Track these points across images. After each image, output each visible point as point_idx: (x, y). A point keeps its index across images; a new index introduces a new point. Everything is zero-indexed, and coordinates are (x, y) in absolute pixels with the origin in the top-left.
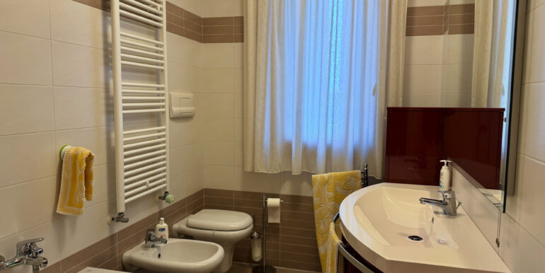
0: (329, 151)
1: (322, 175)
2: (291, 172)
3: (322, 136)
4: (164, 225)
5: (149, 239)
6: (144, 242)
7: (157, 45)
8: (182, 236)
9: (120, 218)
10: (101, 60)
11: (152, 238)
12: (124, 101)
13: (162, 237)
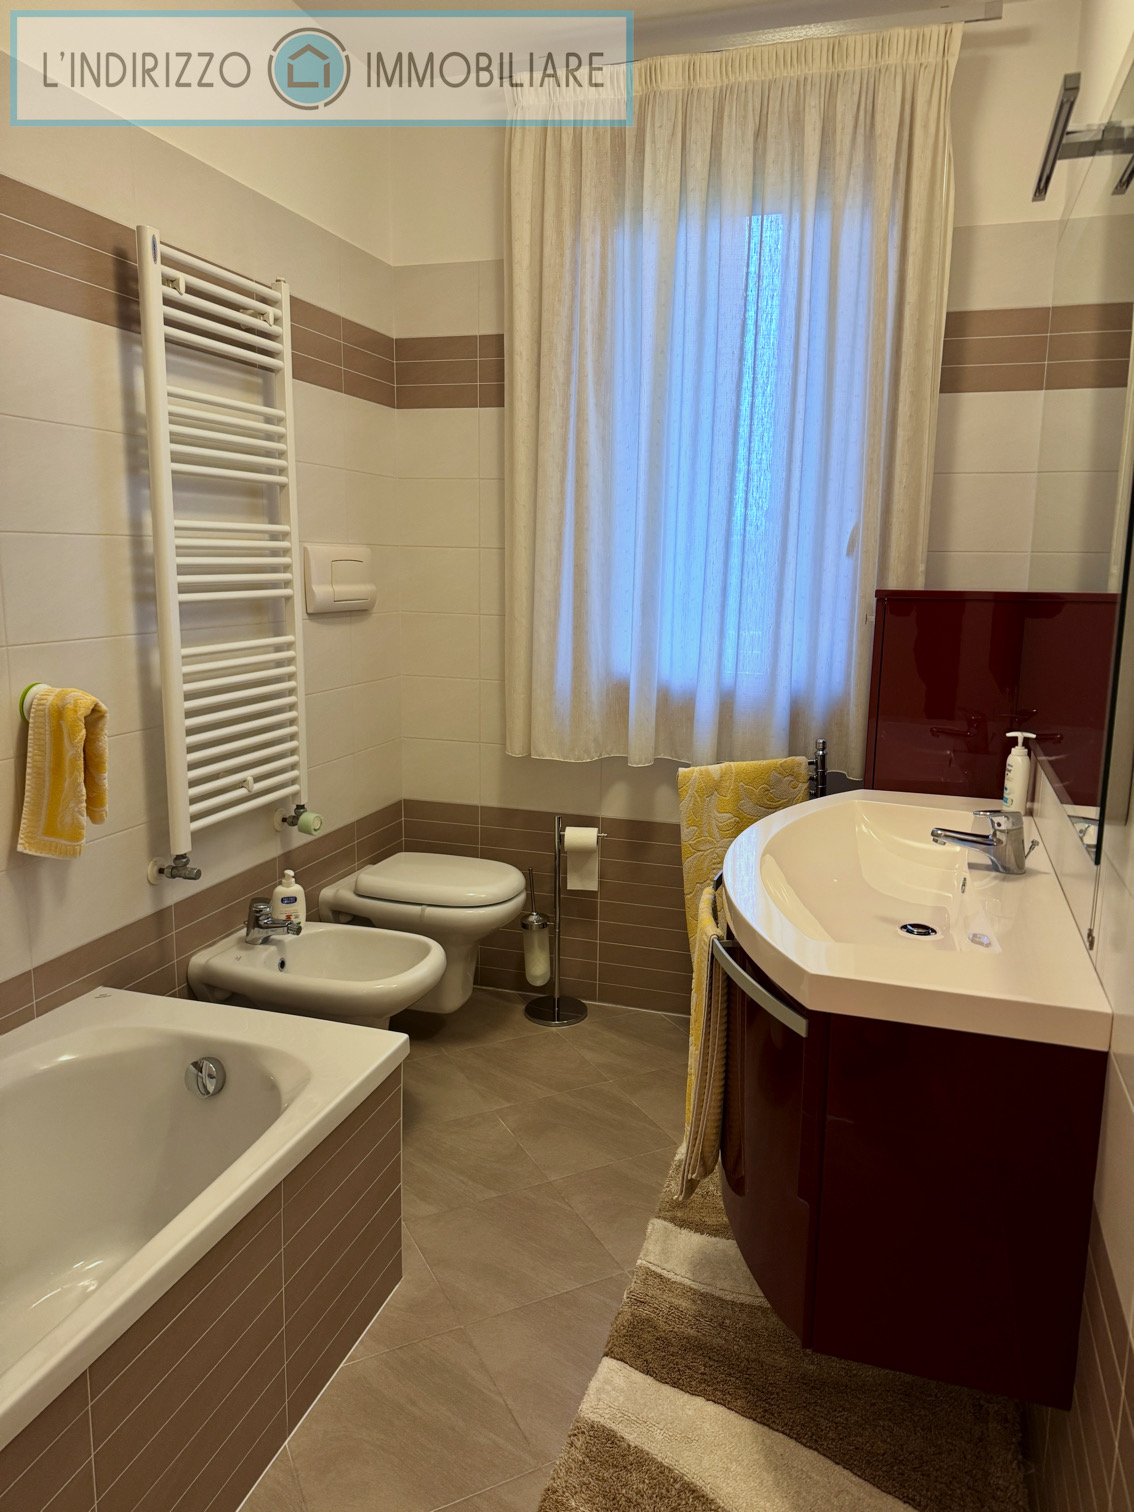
0: (726, 705)
1: (703, 768)
2: (625, 759)
3: (710, 666)
4: (297, 890)
5: (255, 922)
6: (244, 931)
7: (268, 420)
8: (342, 918)
9: (179, 868)
10: (120, 460)
11: (264, 921)
12: (182, 570)
13: (289, 917)
